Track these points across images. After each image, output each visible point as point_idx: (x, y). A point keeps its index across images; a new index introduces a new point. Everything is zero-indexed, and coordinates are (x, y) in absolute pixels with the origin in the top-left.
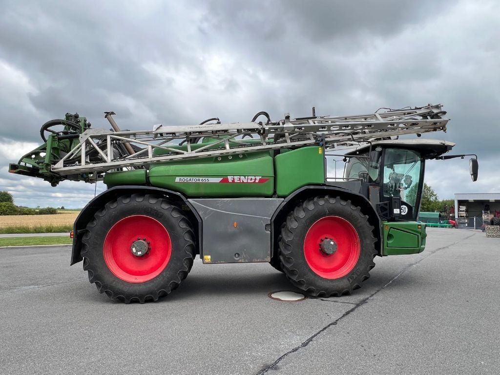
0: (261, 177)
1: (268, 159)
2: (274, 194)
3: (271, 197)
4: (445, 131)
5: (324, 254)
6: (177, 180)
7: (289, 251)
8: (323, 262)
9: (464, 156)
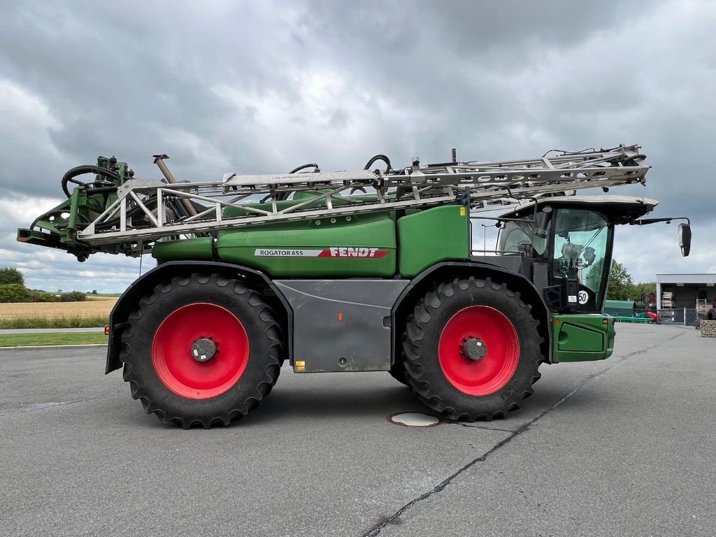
0: (377, 249)
1: (387, 222)
2: (397, 274)
3: (392, 278)
4: (643, 183)
5: (467, 360)
6: (258, 252)
7: (417, 355)
8: (465, 372)
9: (671, 219)
